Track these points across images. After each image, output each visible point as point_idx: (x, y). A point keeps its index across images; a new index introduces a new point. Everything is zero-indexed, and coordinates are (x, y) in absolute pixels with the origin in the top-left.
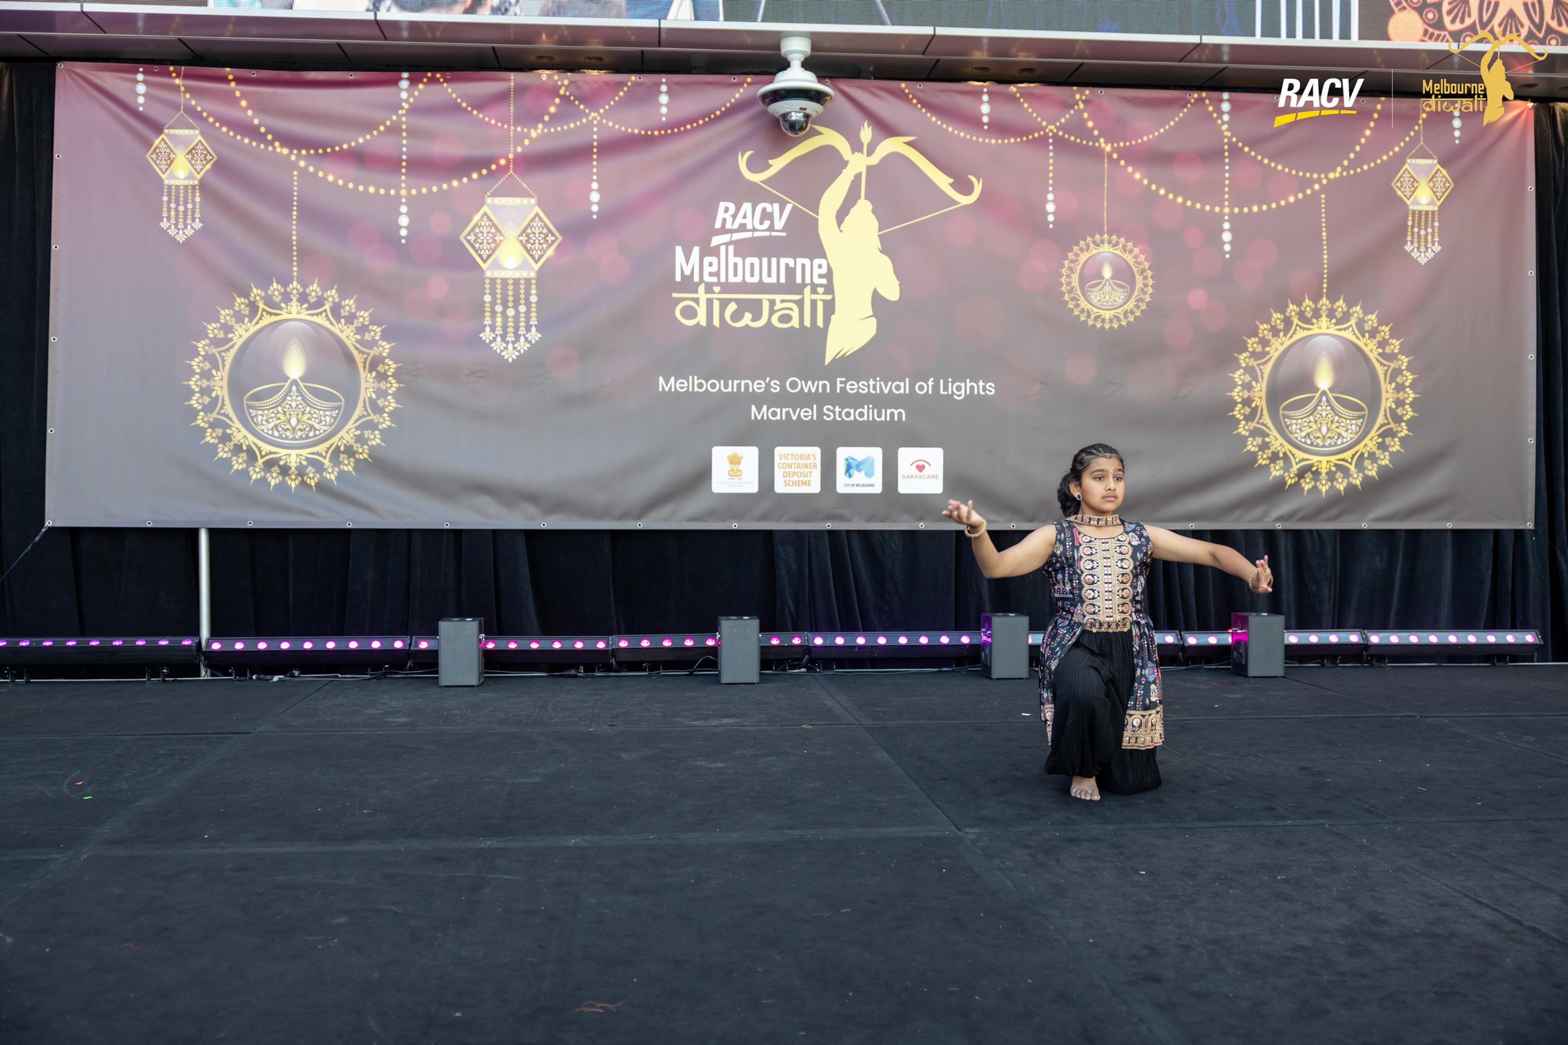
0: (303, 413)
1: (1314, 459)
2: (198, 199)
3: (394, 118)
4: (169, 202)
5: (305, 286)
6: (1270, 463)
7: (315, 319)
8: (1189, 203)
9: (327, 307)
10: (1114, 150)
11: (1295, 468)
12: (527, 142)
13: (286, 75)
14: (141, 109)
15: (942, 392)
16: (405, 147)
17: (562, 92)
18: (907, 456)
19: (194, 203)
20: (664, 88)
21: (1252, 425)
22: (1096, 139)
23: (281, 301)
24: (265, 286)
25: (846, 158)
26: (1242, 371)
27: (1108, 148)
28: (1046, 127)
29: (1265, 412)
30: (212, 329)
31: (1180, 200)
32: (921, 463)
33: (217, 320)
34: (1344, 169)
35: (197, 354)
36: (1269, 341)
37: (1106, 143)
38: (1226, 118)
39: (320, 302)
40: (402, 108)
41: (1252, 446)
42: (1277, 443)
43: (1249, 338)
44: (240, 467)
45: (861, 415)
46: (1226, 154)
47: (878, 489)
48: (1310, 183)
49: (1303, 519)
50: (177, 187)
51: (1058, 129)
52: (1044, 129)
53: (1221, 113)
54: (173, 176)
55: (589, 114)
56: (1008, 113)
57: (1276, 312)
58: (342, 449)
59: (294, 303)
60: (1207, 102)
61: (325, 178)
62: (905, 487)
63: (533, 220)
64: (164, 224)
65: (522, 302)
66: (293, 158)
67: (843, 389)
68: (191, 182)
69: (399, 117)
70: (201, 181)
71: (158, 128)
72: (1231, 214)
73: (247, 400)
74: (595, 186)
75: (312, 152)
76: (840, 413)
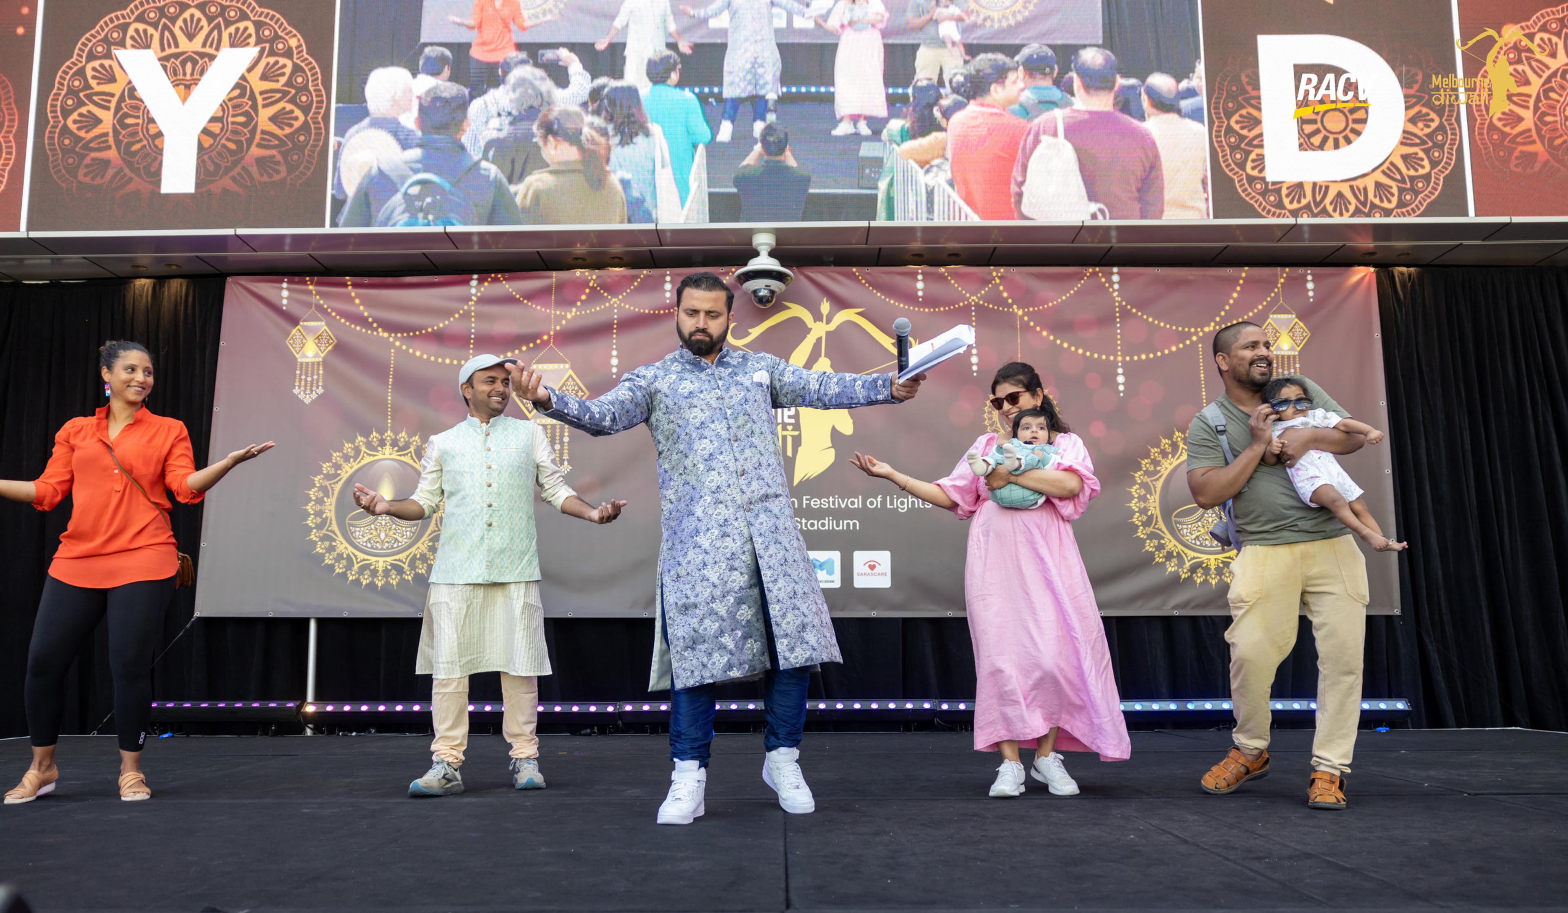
0: (390, 529)
1: (1204, 557)
2: (321, 372)
3: (466, 307)
4: (301, 375)
5: (396, 434)
6: (1166, 561)
7: (402, 458)
8: (1088, 354)
9: (412, 449)
10: (1025, 314)
11: (1188, 565)
12: (564, 322)
13: (389, 280)
14: (284, 308)
15: (889, 506)
16: (473, 327)
17: (591, 284)
18: (860, 558)
19: (318, 375)
20: (668, 278)
21: (1149, 530)
22: (1010, 306)
23: (378, 445)
24: (366, 435)
25: (809, 326)
26: (1137, 486)
27: (1020, 313)
28: (970, 298)
29: (1160, 519)
30: (326, 467)
31: (1080, 351)
32: (872, 563)
33: (330, 460)
34: (1216, 324)
35: (314, 486)
36: (1160, 461)
37: (1018, 308)
38: (1116, 286)
39: (407, 446)
40: (472, 300)
41: (1150, 546)
42: (1171, 544)
43: (1143, 459)
44: (341, 571)
45: (823, 525)
46: (1118, 315)
47: (837, 584)
48: (1189, 335)
49: (1197, 607)
50: (307, 363)
51: (979, 299)
52: (968, 299)
53: (1112, 283)
54: (304, 356)
55: (611, 300)
56: (938, 289)
57: (1165, 438)
58: (418, 556)
59: (388, 447)
60: (1100, 275)
61: (414, 353)
62: (859, 582)
63: (567, 380)
64: (296, 391)
65: (557, 442)
66: (391, 339)
67: (808, 505)
68: (317, 360)
69: (469, 307)
70: (324, 359)
71: (294, 321)
72: (1124, 361)
73: (350, 519)
74: (614, 353)
75: (405, 334)
76: (806, 524)
